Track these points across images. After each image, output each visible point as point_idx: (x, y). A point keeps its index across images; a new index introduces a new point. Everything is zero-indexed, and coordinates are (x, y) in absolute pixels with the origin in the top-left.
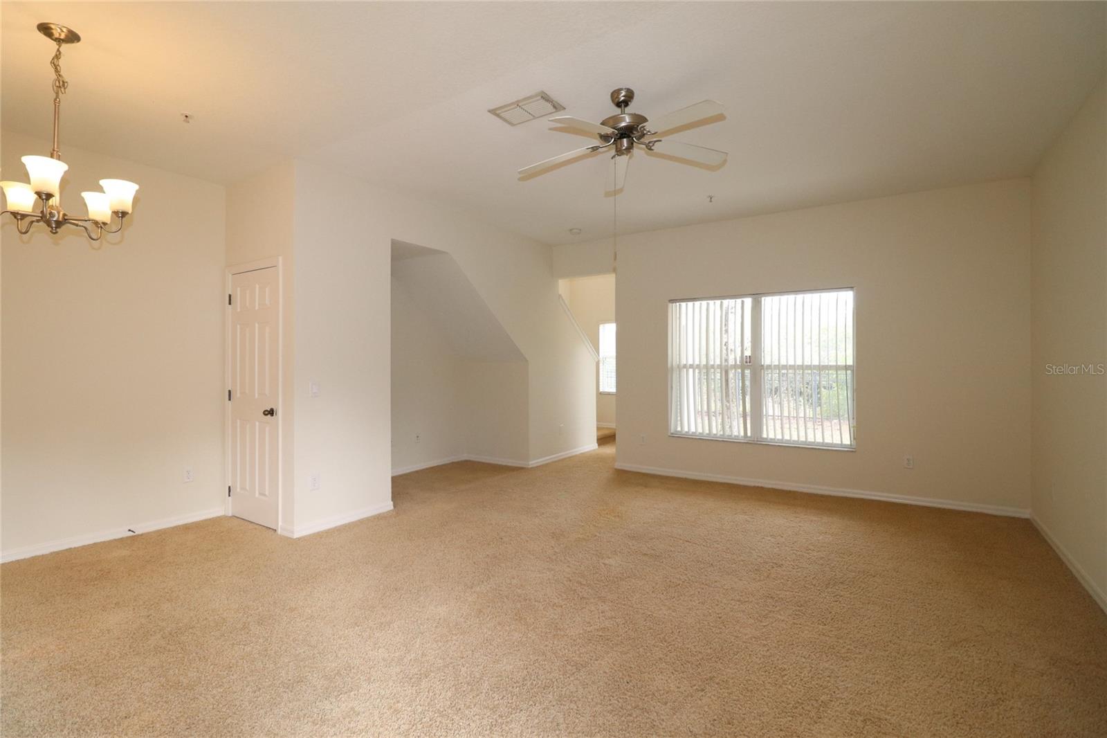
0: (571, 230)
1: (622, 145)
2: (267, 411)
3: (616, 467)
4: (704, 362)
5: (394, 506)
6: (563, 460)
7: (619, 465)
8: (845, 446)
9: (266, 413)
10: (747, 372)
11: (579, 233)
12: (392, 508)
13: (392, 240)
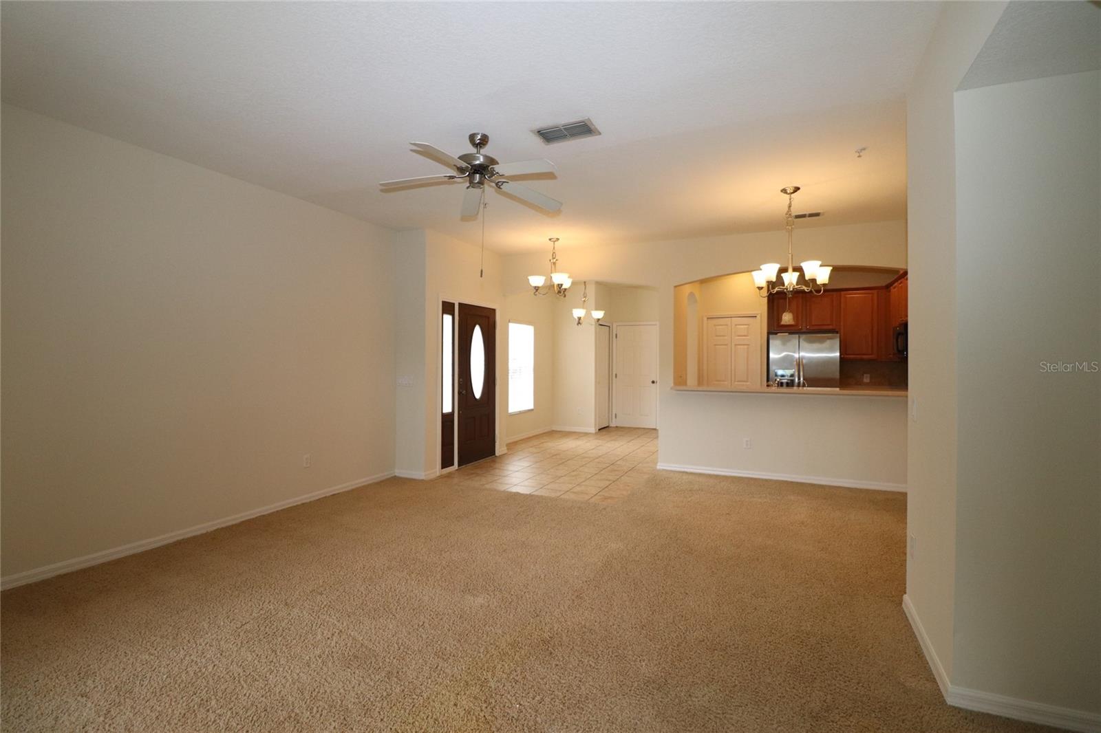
1: (474, 179)
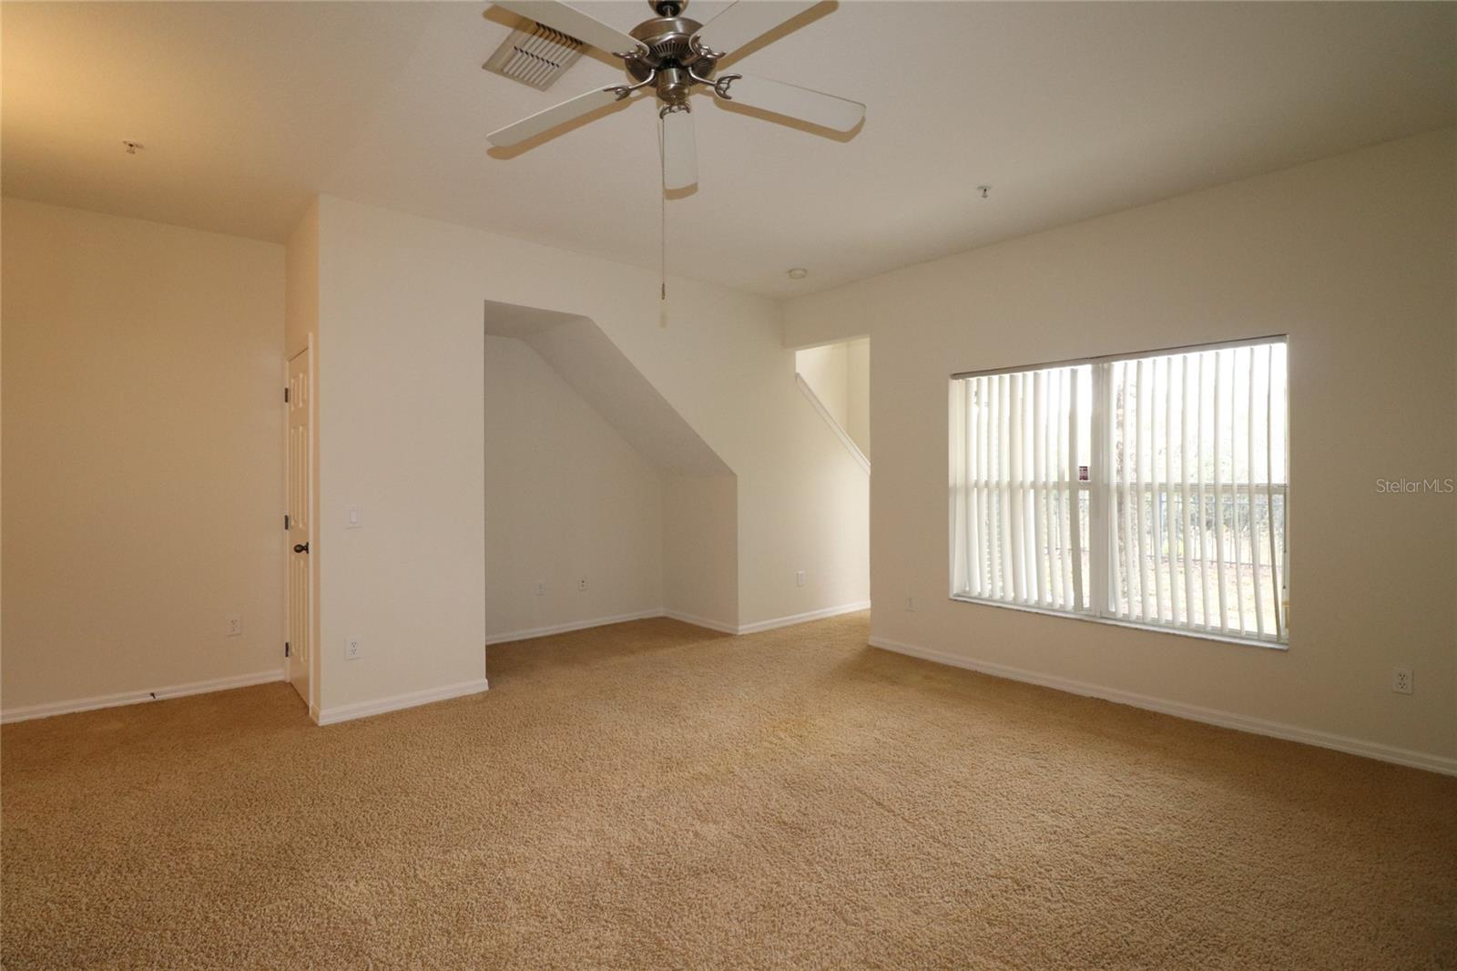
0: (790, 271)
1: (667, 85)
2: (299, 546)
3: (870, 643)
4: (1030, 478)
5: (490, 688)
6: (797, 625)
7: (875, 640)
8: (1269, 639)
9: (298, 548)
10: (1084, 495)
11: (804, 276)
12: (487, 688)
13: (485, 301)
